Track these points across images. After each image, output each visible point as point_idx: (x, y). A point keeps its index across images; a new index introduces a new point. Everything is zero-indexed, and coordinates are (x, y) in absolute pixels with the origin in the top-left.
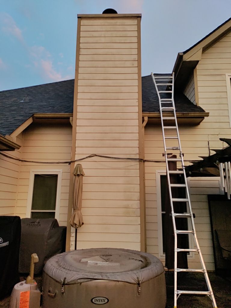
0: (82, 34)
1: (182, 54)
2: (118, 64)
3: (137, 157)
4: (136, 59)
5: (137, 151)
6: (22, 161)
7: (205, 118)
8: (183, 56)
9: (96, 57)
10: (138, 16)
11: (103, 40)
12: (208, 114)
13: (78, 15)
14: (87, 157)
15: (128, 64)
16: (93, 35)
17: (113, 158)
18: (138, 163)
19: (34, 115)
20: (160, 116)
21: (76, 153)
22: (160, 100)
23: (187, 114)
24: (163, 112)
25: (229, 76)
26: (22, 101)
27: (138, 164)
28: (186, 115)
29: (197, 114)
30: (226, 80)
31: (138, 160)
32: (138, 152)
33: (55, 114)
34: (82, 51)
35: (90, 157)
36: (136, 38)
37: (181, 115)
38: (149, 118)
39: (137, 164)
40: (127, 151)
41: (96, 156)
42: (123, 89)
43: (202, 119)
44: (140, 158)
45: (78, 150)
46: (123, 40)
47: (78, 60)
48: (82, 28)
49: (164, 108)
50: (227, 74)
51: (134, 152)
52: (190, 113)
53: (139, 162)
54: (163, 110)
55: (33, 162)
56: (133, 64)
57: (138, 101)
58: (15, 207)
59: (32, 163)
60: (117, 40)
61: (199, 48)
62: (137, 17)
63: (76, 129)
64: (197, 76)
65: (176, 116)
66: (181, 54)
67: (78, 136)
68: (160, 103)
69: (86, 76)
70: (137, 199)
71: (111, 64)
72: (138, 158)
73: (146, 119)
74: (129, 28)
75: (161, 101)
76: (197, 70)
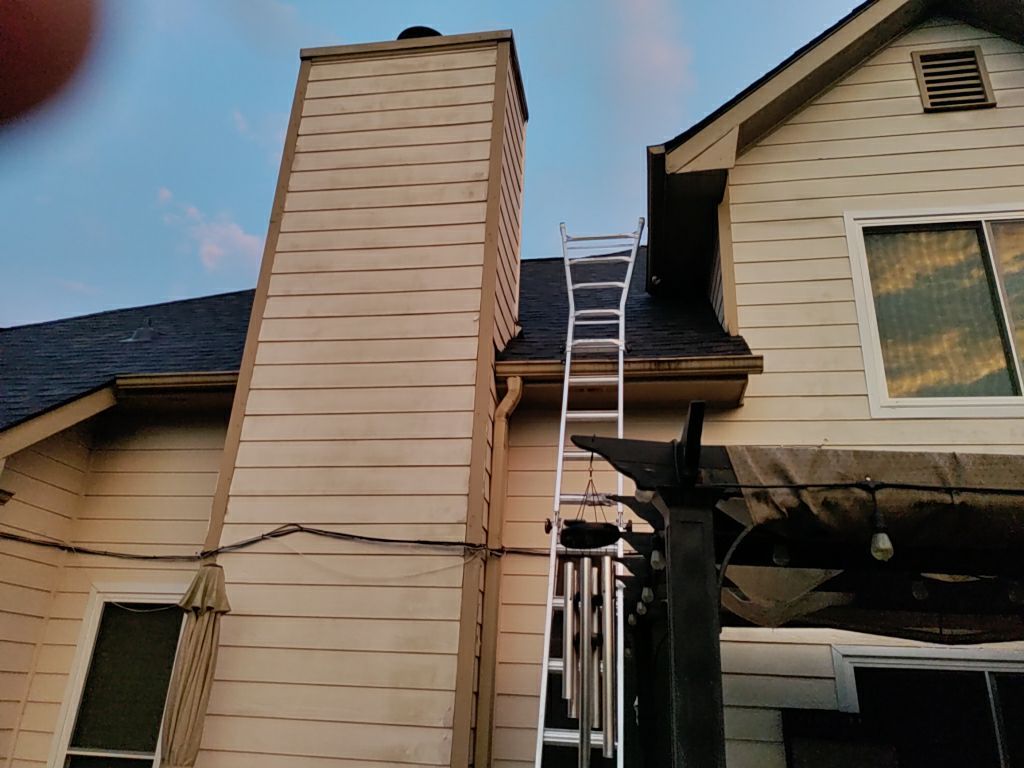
0: (308, 108)
1: (662, 150)
2: (419, 194)
3: (460, 536)
4: (482, 174)
5: (459, 509)
6: (70, 549)
7: (750, 377)
8: (668, 157)
9: (344, 177)
10: (500, 36)
11: (376, 120)
12: (758, 363)
13: (301, 51)
14: (263, 538)
15: (454, 193)
16: (343, 109)
17: (361, 538)
18: (462, 561)
19: (119, 382)
20: (563, 372)
21: (227, 519)
22: (572, 312)
23: (673, 366)
24: (574, 356)
25: (855, 219)
26: (130, 340)
27: (459, 566)
28: (670, 369)
29: (715, 363)
30: (845, 236)
31: (462, 547)
32: (462, 515)
33: (187, 376)
34: (302, 162)
35: (275, 535)
36: (490, 106)
37: (650, 370)
38: (525, 380)
39: (454, 567)
40: (423, 510)
41: (302, 530)
42: (429, 279)
43: (740, 382)
44: (469, 542)
45: (236, 509)
46: (442, 114)
47: (283, 189)
48: (312, 90)
49: (580, 341)
50: (849, 216)
51: (449, 517)
52: (686, 361)
53: (464, 556)
54: (576, 351)
55: (105, 554)
56: (471, 194)
57: (479, 319)
58: (15, 732)
59: (104, 558)
60: (425, 117)
61: (726, 128)
62: (495, 43)
63: (239, 427)
64: (729, 228)
65: (625, 371)
66: (655, 151)
67: (245, 454)
68: (571, 322)
69: (305, 240)
70: (441, 724)
71: (394, 196)
72: (462, 539)
73: (514, 385)
74: (465, 78)
75: (578, 318)
76: (731, 207)
